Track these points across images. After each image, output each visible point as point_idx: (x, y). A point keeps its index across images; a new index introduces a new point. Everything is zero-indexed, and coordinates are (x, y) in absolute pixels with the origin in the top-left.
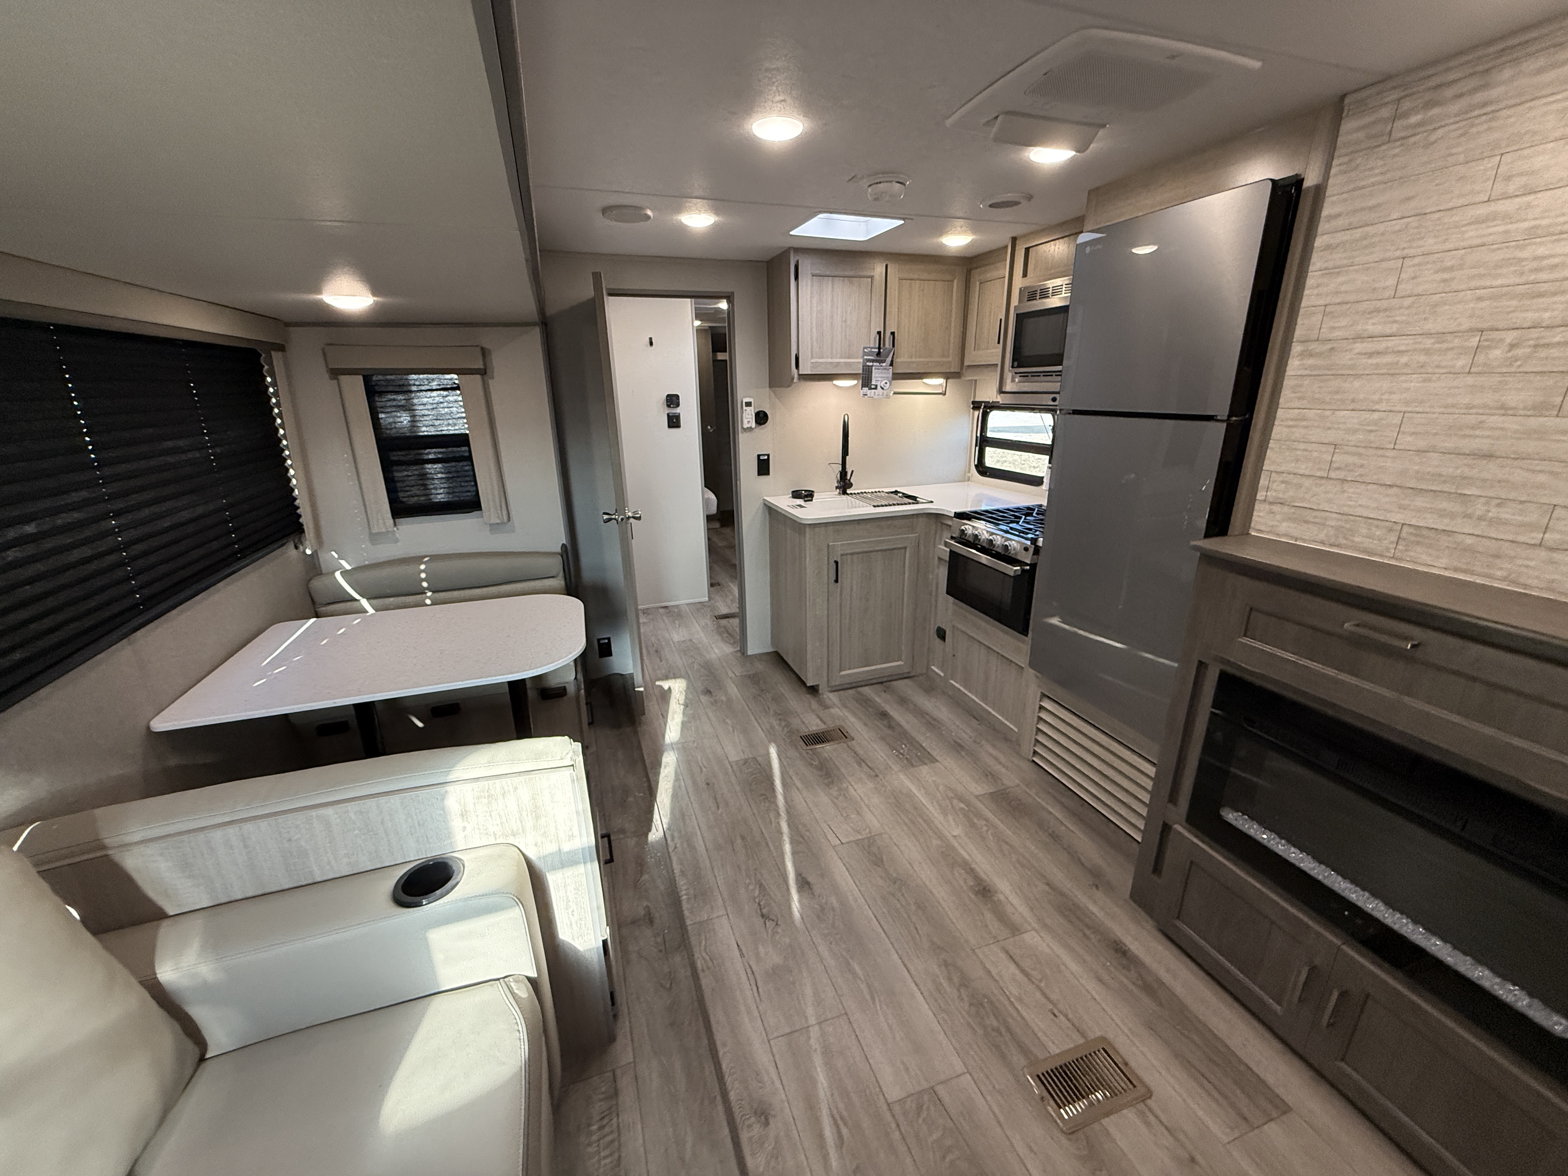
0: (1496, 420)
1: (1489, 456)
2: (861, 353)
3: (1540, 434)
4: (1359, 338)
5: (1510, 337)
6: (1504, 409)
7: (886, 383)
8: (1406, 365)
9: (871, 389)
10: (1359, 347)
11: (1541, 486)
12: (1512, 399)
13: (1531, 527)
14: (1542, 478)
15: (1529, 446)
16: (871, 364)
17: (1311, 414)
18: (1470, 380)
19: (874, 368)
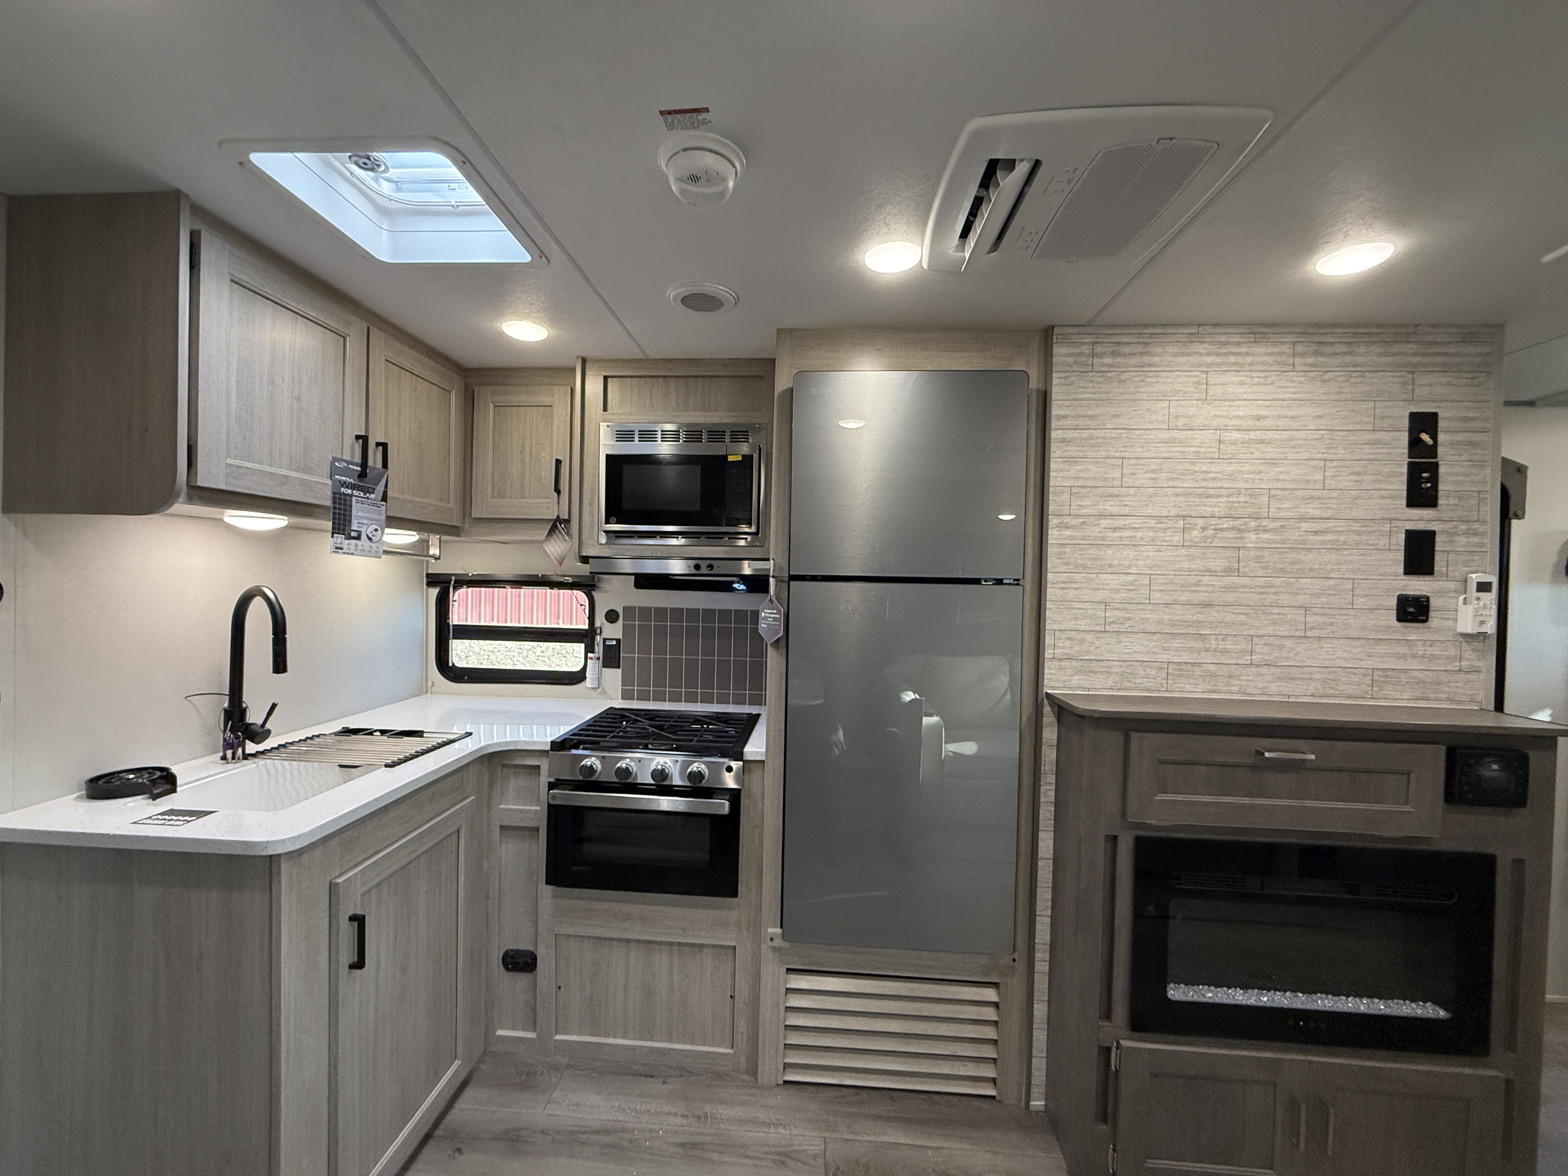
0: (1206, 579)
1: (1210, 605)
2: (327, 469)
3: (1232, 588)
4: (1101, 516)
5: (1201, 522)
6: (1211, 572)
7: (376, 530)
8: (1141, 538)
9: (350, 538)
10: (1104, 523)
11: (1242, 624)
12: (1213, 565)
13: (1242, 652)
14: (1242, 618)
15: (1230, 597)
16: (349, 491)
17: (1078, 577)
18: (1184, 551)
19: (354, 499)
